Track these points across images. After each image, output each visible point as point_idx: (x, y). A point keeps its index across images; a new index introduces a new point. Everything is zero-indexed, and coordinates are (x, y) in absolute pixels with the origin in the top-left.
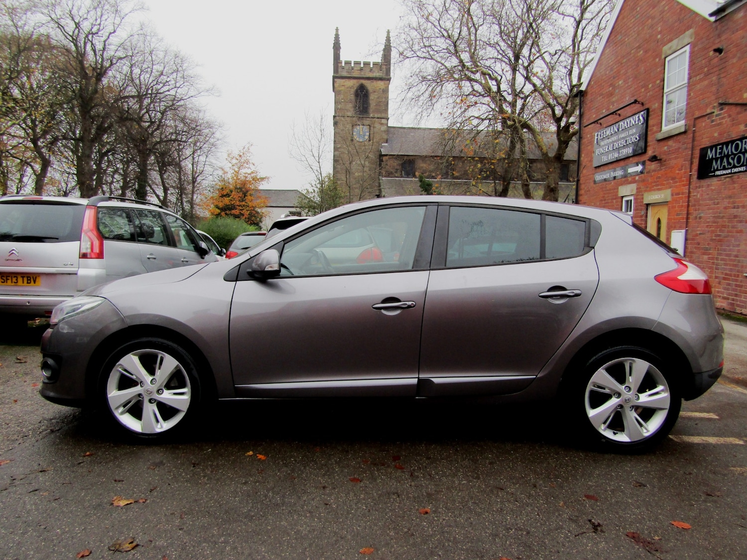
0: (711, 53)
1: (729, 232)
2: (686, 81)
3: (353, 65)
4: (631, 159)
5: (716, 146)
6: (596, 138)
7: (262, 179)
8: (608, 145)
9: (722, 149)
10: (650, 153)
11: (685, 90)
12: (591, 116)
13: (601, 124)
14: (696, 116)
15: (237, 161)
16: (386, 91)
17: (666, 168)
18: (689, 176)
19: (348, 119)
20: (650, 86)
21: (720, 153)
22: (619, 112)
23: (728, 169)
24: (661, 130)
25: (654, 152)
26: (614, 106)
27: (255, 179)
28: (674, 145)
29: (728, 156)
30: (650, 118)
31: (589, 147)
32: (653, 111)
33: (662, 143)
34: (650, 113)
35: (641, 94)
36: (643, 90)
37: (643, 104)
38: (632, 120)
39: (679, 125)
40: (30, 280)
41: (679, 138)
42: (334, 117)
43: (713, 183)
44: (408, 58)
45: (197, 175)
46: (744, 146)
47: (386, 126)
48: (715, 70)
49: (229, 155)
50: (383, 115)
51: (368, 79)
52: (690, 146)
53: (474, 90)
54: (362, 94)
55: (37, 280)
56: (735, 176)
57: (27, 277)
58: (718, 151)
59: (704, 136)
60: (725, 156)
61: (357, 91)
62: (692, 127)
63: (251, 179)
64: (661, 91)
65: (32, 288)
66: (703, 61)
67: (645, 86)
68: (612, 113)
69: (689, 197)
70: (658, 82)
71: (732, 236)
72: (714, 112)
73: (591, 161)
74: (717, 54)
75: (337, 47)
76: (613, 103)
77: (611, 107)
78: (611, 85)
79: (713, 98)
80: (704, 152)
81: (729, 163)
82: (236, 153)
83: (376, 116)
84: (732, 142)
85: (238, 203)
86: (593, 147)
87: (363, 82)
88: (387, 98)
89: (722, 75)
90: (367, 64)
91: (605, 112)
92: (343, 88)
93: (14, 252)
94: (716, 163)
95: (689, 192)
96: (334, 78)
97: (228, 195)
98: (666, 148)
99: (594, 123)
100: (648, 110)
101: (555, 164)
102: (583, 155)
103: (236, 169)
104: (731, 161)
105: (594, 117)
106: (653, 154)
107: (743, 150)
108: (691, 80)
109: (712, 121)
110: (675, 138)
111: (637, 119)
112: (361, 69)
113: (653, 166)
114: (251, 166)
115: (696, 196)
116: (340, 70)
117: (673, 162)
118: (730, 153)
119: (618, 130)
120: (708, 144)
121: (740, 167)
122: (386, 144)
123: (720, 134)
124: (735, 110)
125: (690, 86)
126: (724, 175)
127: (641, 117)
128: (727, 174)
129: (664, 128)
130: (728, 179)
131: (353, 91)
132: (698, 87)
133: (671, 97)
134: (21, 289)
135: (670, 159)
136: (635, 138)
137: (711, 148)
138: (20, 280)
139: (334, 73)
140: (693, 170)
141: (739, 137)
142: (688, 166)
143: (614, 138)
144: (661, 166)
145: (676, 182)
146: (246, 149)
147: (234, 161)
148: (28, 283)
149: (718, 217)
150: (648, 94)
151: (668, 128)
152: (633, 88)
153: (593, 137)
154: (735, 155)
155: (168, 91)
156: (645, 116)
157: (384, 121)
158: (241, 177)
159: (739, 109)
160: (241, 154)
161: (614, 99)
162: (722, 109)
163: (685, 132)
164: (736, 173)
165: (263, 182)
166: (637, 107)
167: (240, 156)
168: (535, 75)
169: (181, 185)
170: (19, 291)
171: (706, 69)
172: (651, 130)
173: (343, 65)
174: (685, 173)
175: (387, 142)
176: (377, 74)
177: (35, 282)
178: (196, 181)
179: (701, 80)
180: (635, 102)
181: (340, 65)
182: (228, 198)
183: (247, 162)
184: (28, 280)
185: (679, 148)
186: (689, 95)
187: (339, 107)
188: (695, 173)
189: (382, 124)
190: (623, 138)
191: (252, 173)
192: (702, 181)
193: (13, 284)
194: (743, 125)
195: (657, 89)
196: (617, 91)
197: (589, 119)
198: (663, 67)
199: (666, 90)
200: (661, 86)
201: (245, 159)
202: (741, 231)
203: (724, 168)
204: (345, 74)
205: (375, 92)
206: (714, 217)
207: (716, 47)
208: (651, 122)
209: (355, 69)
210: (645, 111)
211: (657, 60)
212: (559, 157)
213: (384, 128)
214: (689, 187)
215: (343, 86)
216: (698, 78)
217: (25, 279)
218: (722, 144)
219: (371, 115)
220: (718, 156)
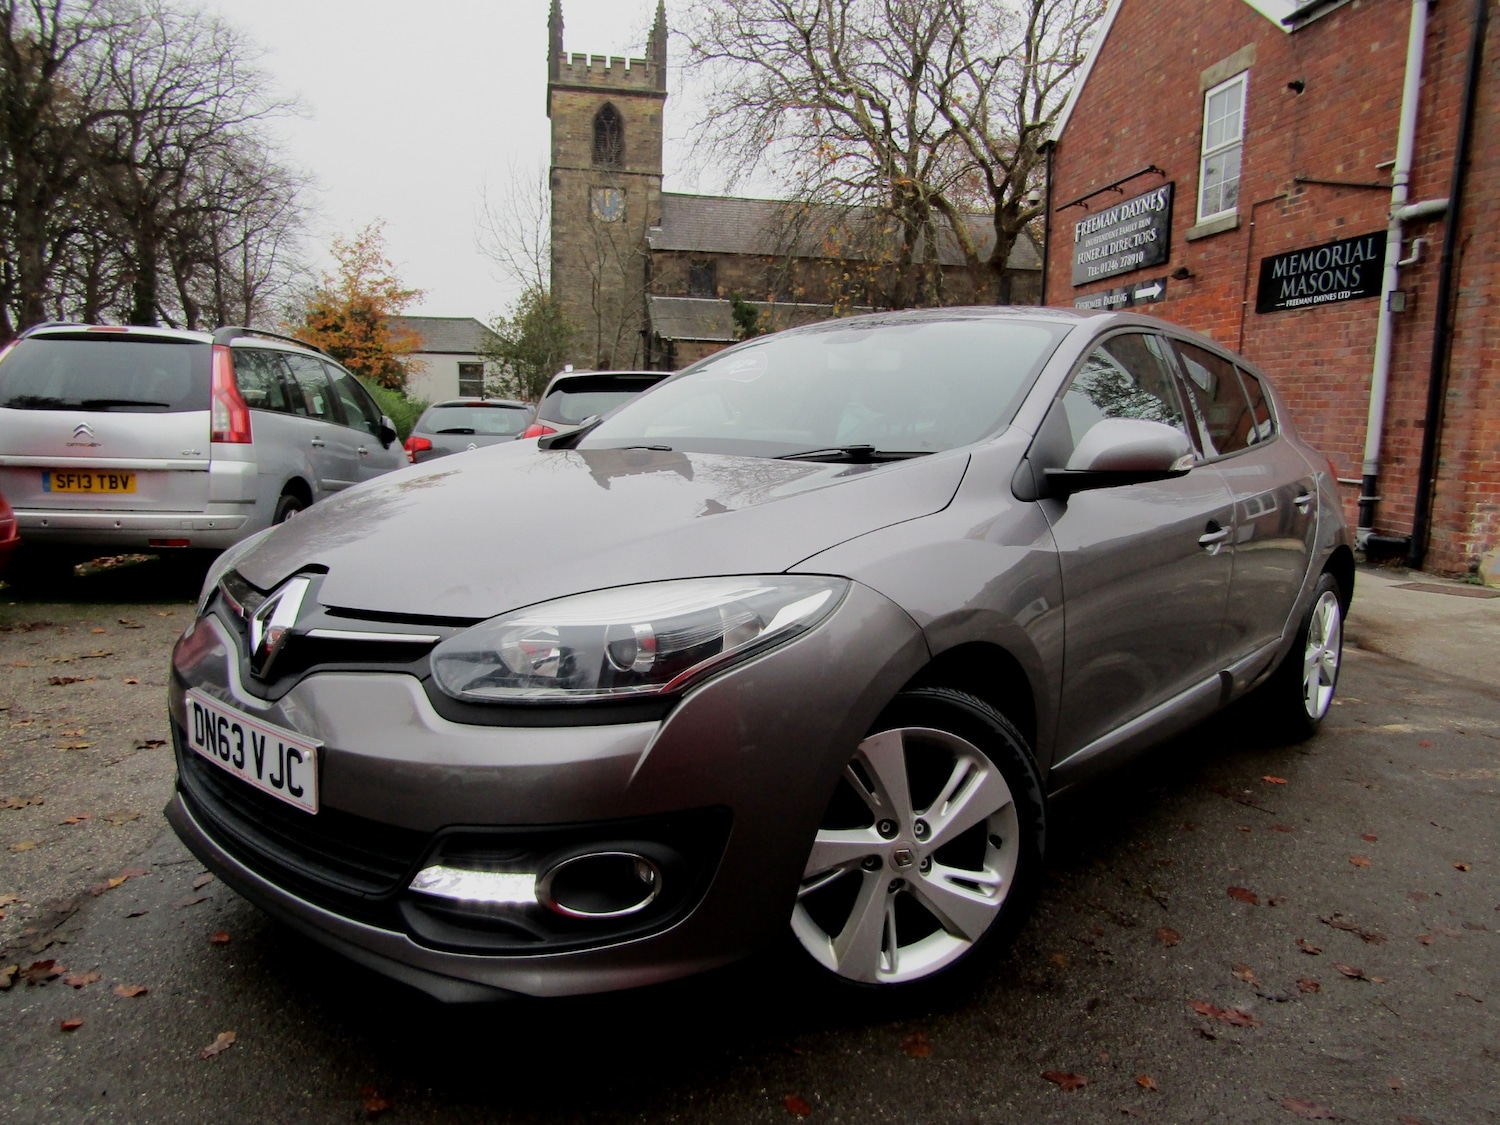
0: (1285, 90)
1: (1306, 405)
2: (1240, 136)
3: (589, 63)
4: (1141, 273)
5: (1288, 255)
6: (1078, 232)
7: (408, 295)
8: (1100, 245)
9: (1298, 260)
10: (1175, 263)
11: (1240, 151)
12: (1068, 190)
13: (1086, 206)
14: (1255, 201)
15: (354, 257)
16: (657, 120)
17: (1203, 291)
18: (1241, 308)
19: (581, 174)
20: (1178, 141)
21: (1296, 268)
22: (1120, 186)
23: (1308, 296)
24: (1195, 223)
25: (1182, 262)
26: (1111, 173)
27: (393, 295)
28: (1218, 250)
29: (1308, 274)
30: (1176, 199)
31: (1065, 249)
32: (1180, 187)
33: (1197, 247)
34: (1177, 191)
35: (1161, 156)
36: (1165, 147)
37: (1163, 174)
38: (1146, 203)
39: (1227, 215)
40: (116, 482)
41: (1229, 238)
42: (553, 170)
43: (1283, 319)
44: (710, 56)
45: (254, 283)
46: (1334, 257)
47: (657, 192)
48: (1289, 119)
49: (336, 244)
50: (651, 169)
51: (622, 93)
52: (1244, 253)
53: (836, 126)
54: (607, 124)
55: (130, 482)
56: (1320, 309)
57: (111, 477)
58: (1292, 264)
59: (1270, 237)
60: (1303, 273)
61: (597, 117)
62: (1249, 219)
63: (384, 295)
64: (1197, 151)
65: (119, 497)
66: (1271, 103)
67: (1169, 141)
68: (1109, 188)
69: (1241, 344)
70: (1192, 134)
71: (1313, 414)
72: (1286, 196)
73: (1068, 274)
74: (1294, 92)
75: (556, 24)
76: (1110, 168)
77: (1107, 175)
78: (1106, 135)
79: (1286, 170)
80: (1268, 265)
81: (1309, 286)
82: (351, 239)
83: (638, 169)
84: (1316, 249)
85: (358, 344)
86: (1071, 248)
87: (612, 99)
88: (659, 134)
89: (1301, 131)
90: (618, 62)
91: (1094, 184)
92: (568, 110)
93: (83, 429)
94: (1288, 285)
95: (1242, 336)
96: (551, 88)
97: (337, 328)
98: (1203, 255)
99: (1075, 203)
100: (1173, 185)
101: (991, 277)
102: (1053, 263)
103: (352, 274)
104: (1312, 282)
105: (1074, 194)
106: (1181, 266)
107: (1333, 265)
108: (1249, 136)
109: (1284, 211)
110: (1219, 238)
111: (1153, 201)
112: (607, 73)
113: (1179, 287)
114: (384, 267)
115: (1254, 342)
116: (562, 72)
117: (1215, 281)
118: (1311, 269)
119: (1119, 219)
120: (1276, 251)
121: (1328, 293)
122: (658, 229)
123: (1297, 235)
124: (1321, 193)
125: (1247, 144)
126: (1302, 306)
127: (1161, 195)
128: (1305, 305)
129: (1201, 220)
130: (1306, 314)
131: (590, 117)
132: (1261, 148)
133: (1213, 164)
134: (98, 498)
135: (1210, 276)
136: (1150, 236)
137: (1280, 257)
138: (96, 481)
139: (551, 77)
140: (1250, 297)
141: (1327, 242)
142: (1242, 290)
143: (1113, 234)
144: (1195, 287)
145: (1219, 318)
146: (372, 231)
147: (348, 256)
148: (111, 487)
149: (1289, 380)
150: (1174, 156)
151: (1205, 220)
152: (1148, 142)
153: (1071, 230)
154: (1320, 272)
155: (202, 102)
156: (1167, 195)
157: (653, 181)
158: (364, 289)
159: (1327, 191)
160: (363, 242)
161: (1112, 162)
162: (1299, 191)
163: (1236, 229)
164: (1319, 303)
165: (409, 302)
166: (1153, 178)
167: (361, 246)
168: (956, 102)
169: (221, 304)
170: (94, 502)
171: (1274, 118)
172: (1178, 222)
173: (570, 61)
174: (1235, 301)
175: (659, 225)
176: (639, 84)
177: (125, 485)
178: (254, 295)
179: (1266, 137)
180: (1152, 169)
181: (562, 61)
182: (336, 334)
183: (375, 258)
184: (111, 482)
185: (1226, 256)
186: (1244, 162)
187: (562, 148)
188: (1252, 302)
189: (649, 187)
190: (1126, 235)
191: (386, 281)
192: (1264, 316)
193: (82, 489)
194: (1334, 220)
195: (1190, 148)
196: (1118, 146)
197: (1065, 196)
198: (1200, 108)
199: (1204, 151)
200: (1197, 144)
201: (371, 252)
202: (1326, 405)
203: (1302, 295)
204: (573, 81)
205: (634, 121)
206: (1283, 379)
207: (1293, 79)
208: (1177, 208)
209: (595, 70)
210: (1169, 186)
211: (1191, 94)
212: (998, 263)
213: (653, 195)
214: (1242, 328)
215: (570, 105)
216: (1261, 131)
217: (106, 481)
218: (1299, 252)
219: (628, 169)
220: (1291, 273)
